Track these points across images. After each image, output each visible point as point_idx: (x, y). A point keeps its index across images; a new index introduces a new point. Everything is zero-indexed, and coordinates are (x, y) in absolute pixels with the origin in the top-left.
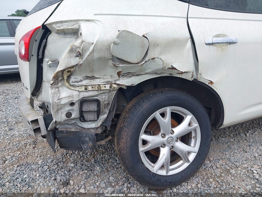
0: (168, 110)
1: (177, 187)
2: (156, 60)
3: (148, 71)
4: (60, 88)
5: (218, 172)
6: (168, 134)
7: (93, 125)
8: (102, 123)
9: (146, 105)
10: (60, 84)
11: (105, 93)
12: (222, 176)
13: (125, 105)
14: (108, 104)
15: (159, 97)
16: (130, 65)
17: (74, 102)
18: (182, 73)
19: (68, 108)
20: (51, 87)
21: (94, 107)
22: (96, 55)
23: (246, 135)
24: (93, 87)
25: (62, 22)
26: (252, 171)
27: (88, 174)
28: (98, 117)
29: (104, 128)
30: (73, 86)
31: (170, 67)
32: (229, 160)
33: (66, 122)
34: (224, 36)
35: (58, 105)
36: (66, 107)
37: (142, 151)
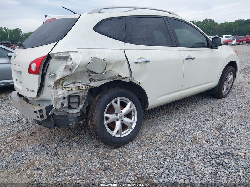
0: (118, 99)
1: (127, 145)
2: (110, 71)
3: (106, 78)
4: (57, 89)
5: (149, 136)
6: (119, 113)
7: (75, 111)
8: (81, 110)
9: (106, 97)
10: (57, 87)
11: (83, 91)
12: (151, 137)
13: (92, 99)
14: (84, 98)
15: (113, 92)
16: (96, 75)
17: (66, 97)
18: (124, 78)
19: (62, 101)
20: (53, 88)
21: (76, 100)
22: (79, 70)
23: (164, 116)
24: (75, 88)
25: (59, 53)
26: (167, 132)
27: (69, 148)
28: (79, 106)
29: (82, 113)
30: (65, 87)
31: (118, 75)
32: (155, 129)
33: (59, 110)
34: (143, 58)
35: (57, 99)
36: (61, 100)
37: (106, 123)
